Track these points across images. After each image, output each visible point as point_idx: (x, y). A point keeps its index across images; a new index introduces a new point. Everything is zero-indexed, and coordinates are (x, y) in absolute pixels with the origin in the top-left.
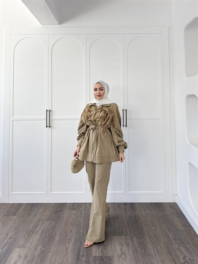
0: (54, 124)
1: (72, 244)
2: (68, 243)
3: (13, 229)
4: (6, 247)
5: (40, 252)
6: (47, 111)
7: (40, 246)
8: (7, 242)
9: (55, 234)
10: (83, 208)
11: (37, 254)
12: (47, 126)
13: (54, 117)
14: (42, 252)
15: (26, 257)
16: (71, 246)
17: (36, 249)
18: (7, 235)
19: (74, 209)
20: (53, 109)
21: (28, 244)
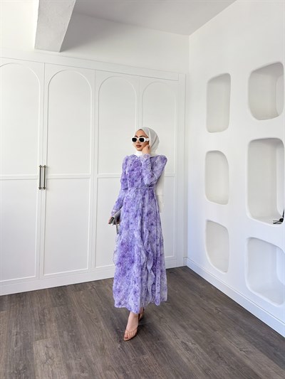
0: (50, 184)
1: (101, 323)
2: (97, 322)
3: (13, 325)
4: (20, 344)
5: (70, 337)
6: (41, 167)
7: (65, 332)
8: (17, 338)
9: (75, 318)
10: (90, 288)
11: (66, 340)
12: (40, 188)
13: (50, 175)
14: (72, 336)
15: (55, 346)
16: (102, 324)
17: (62, 336)
18: (10, 332)
19: (80, 290)
20: (48, 165)
21: (48, 334)
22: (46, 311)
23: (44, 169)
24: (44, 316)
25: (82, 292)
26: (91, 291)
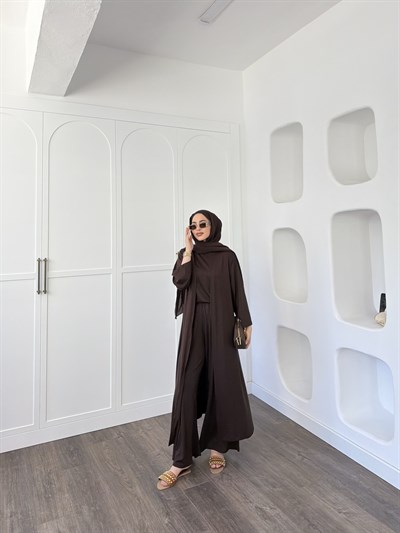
0: (53, 285)
1: (137, 488)
2: (131, 487)
3: (5, 501)
4: (18, 531)
5: (92, 514)
6: (39, 261)
7: (85, 507)
10: (116, 435)
11: (88, 518)
12: (39, 292)
13: (53, 272)
14: (96, 512)
17: (80, 513)
19: (101, 440)
21: (59, 511)
22: (53, 477)
23: (44, 264)
24: (50, 484)
25: (104, 443)
26: (117, 441)
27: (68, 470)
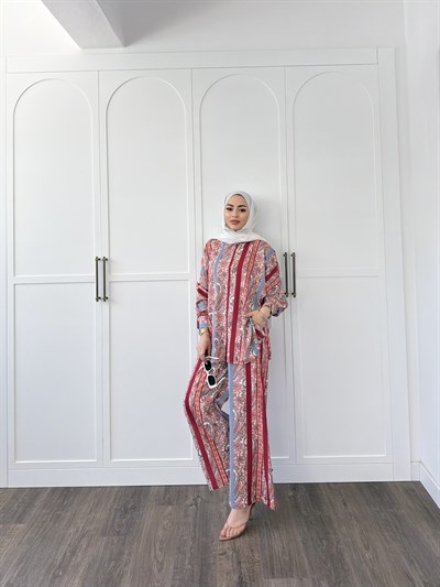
3: (15, 561)
6: (98, 259)
10: (191, 500)
12: (98, 299)
19: (169, 503)
20: (112, 256)
22: (84, 543)
23: (103, 263)
24: (73, 553)
25: (170, 508)
26: (186, 511)
27: (105, 538)
